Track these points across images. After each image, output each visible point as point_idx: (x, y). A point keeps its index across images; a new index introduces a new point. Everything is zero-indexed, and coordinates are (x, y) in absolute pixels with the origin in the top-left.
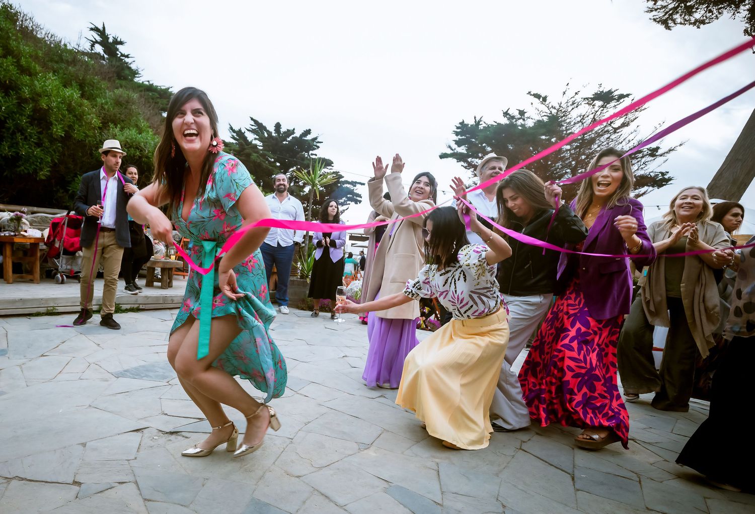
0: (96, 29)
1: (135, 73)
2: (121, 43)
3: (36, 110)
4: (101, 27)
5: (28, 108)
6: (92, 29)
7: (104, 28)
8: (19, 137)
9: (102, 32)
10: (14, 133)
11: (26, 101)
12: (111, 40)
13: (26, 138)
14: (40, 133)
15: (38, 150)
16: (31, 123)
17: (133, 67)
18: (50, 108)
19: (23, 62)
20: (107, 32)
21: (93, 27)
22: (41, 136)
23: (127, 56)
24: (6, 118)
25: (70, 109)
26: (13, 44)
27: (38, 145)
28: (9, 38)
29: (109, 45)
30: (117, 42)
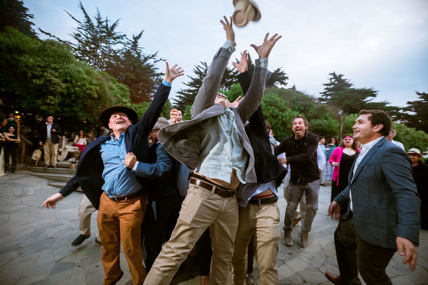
0: (332, 74)
1: (350, 85)
2: (342, 76)
3: (283, 122)
4: (333, 72)
5: (280, 122)
6: (330, 74)
7: (334, 73)
8: (278, 130)
9: (334, 74)
10: (277, 129)
11: (280, 120)
12: (338, 76)
13: (280, 130)
14: (284, 128)
15: (284, 133)
16: (282, 125)
17: (349, 83)
18: (286, 120)
19: (282, 108)
20: (336, 74)
22: (285, 129)
23: (346, 80)
24: (274, 126)
26: (279, 104)
27: (284, 131)
28: (278, 102)
29: (338, 78)
30: (341, 76)
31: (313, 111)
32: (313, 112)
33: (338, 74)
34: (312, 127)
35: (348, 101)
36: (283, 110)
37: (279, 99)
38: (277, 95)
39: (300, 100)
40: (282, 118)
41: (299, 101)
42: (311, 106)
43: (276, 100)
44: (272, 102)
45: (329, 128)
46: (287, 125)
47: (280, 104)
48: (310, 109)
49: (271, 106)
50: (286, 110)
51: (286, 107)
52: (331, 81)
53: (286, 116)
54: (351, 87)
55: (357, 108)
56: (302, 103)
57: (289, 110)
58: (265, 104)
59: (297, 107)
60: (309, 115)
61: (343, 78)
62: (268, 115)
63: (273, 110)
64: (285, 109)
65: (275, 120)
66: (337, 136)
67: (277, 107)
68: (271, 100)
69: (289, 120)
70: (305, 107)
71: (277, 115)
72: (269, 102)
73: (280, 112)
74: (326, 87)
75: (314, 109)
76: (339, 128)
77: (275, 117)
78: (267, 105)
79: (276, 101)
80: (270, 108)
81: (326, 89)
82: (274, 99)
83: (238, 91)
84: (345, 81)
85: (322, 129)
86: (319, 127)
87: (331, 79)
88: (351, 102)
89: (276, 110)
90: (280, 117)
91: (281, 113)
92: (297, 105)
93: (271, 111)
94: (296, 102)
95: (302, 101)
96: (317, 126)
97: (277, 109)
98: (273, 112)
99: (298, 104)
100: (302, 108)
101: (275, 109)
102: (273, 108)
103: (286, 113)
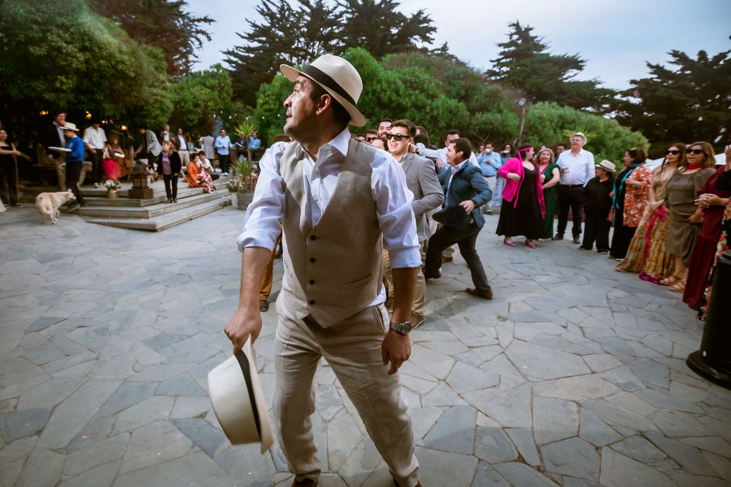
0: (514, 25)
1: (543, 47)
2: (531, 29)
4: (515, 22)
5: (428, 117)
6: (510, 26)
7: (518, 23)
9: (517, 26)
11: (427, 113)
12: (523, 30)
16: (430, 123)
17: (541, 43)
18: (438, 114)
19: (430, 92)
20: (520, 24)
21: (510, 24)
23: (536, 37)
25: (450, 111)
26: (426, 86)
28: (424, 83)
29: (523, 33)
30: (528, 29)
31: (480, 98)
32: (479, 100)
33: (523, 25)
34: (478, 125)
35: (536, 78)
36: (433, 97)
37: (425, 76)
38: (423, 69)
39: (459, 78)
40: (432, 110)
41: (457, 80)
42: (477, 89)
43: (422, 79)
44: (415, 82)
45: (504, 127)
46: (439, 122)
47: (428, 86)
48: (475, 95)
49: (414, 89)
50: (437, 97)
51: (438, 92)
52: (511, 39)
53: (437, 108)
54: (544, 52)
55: (550, 91)
56: (463, 83)
57: (443, 96)
58: (404, 86)
59: (454, 91)
60: (473, 104)
61: (532, 34)
62: (409, 104)
63: (416, 96)
64: (435, 95)
65: (421, 114)
66: (515, 140)
67: (423, 91)
68: (413, 79)
69: (442, 113)
70: (467, 91)
71: (423, 104)
72: (411, 82)
73: (428, 99)
74: (502, 49)
75: (481, 95)
76: (519, 127)
77: (420, 108)
78: (407, 88)
79: (421, 81)
80: (412, 92)
81: (501, 54)
82: (418, 77)
83: (359, 62)
84: (536, 39)
85: (492, 129)
86: (487, 126)
87: (511, 35)
88: (541, 80)
89: (422, 97)
90: (428, 109)
91: (429, 102)
92: (454, 86)
93: (413, 98)
94: (453, 82)
95: (463, 79)
96: (485, 123)
97: (423, 94)
98: (417, 99)
99: (456, 86)
100: (463, 93)
101: (420, 94)
102: (417, 92)
103: (438, 102)
